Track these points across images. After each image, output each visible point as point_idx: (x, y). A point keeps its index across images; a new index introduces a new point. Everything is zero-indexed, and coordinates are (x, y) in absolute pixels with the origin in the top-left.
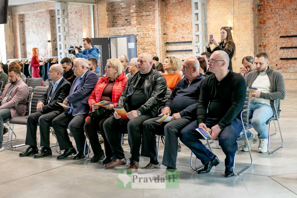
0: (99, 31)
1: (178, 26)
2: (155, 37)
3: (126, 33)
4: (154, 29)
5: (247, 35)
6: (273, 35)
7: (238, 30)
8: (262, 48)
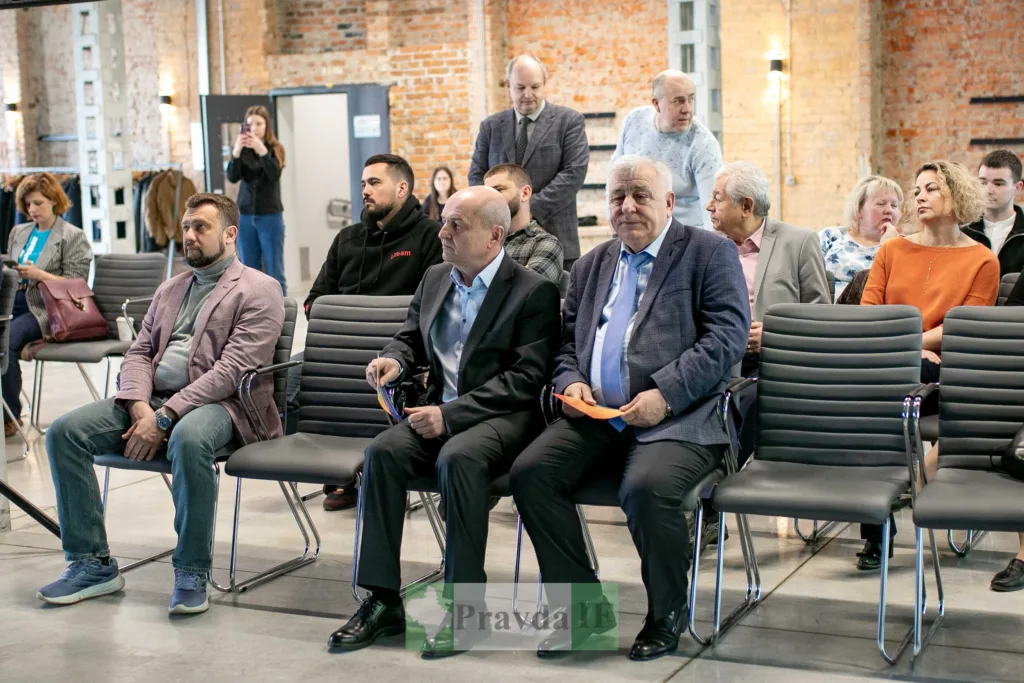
0: (230, 69)
1: (559, 53)
3: (344, 76)
4: (463, 62)
5: (842, 90)
6: (941, 92)
7: (810, 73)
8: (899, 143)
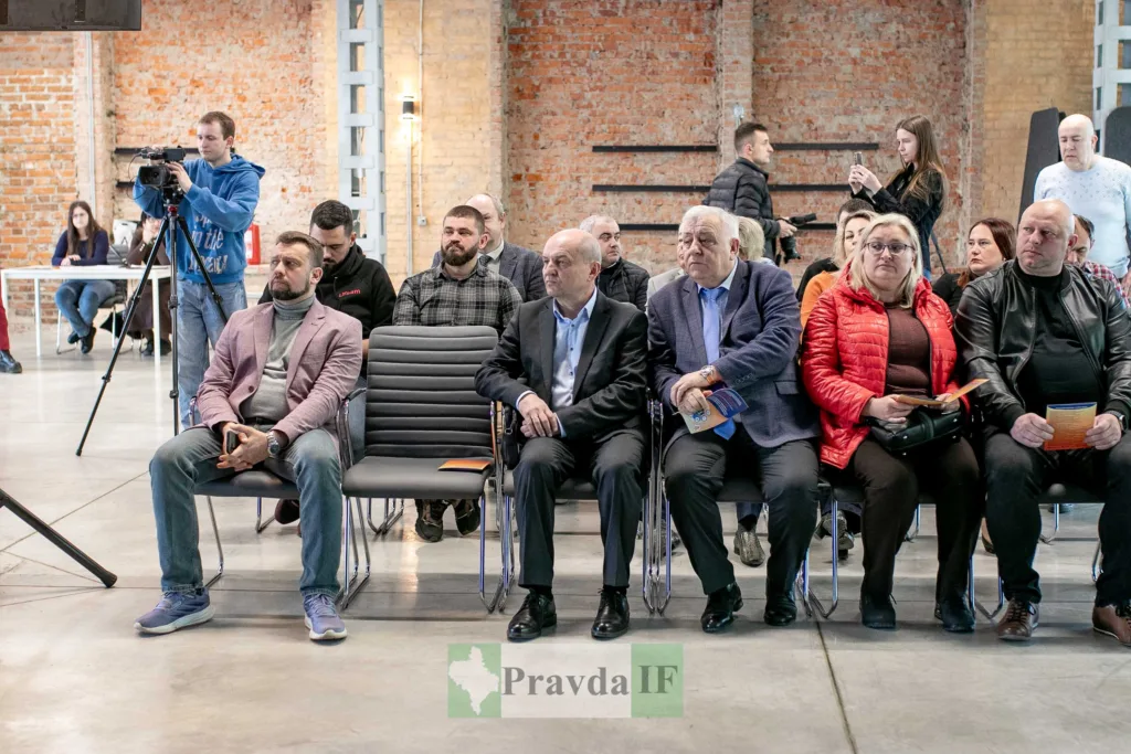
1: (173, 84)
2: (71, 123)
4: (68, 89)
6: (564, 139)
7: (442, 116)
8: (525, 186)
